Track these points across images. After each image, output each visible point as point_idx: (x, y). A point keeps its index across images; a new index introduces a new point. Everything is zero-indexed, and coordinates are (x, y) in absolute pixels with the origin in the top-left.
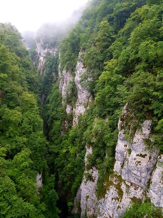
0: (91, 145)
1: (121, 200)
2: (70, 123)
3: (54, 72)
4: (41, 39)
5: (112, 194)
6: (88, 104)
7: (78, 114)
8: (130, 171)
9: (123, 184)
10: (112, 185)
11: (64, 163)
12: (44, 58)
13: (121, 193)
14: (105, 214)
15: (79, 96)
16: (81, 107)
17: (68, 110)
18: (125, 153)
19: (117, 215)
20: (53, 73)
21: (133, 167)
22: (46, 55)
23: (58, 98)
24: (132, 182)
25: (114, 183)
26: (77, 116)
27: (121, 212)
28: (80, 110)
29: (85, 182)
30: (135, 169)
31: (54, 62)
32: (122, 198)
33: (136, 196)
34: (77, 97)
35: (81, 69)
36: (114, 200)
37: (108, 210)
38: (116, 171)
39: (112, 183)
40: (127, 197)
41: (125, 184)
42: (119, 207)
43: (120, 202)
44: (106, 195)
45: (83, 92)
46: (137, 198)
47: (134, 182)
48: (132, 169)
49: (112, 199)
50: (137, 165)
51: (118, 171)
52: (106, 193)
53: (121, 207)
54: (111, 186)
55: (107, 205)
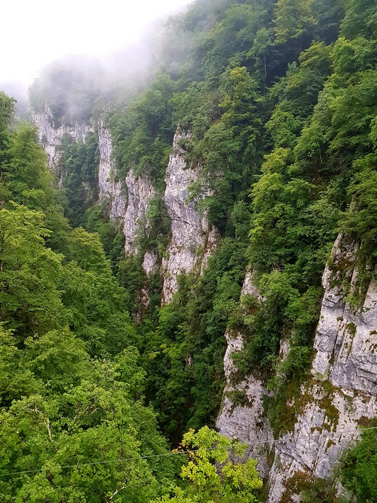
0: (239, 331)
1: (335, 428)
2: (153, 293)
3: (85, 181)
4: (46, 106)
5: (312, 419)
6: (206, 247)
7: (175, 272)
8: (354, 366)
9: (337, 396)
10: (310, 403)
11: (154, 382)
12: (56, 149)
13: (333, 415)
14: (293, 465)
15: (176, 233)
16: (184, 256)
17: (148, 265)
18: (340, 333)
19: (327, 460)
20: (84, 184)
21: (365, 357)
22: (62, 141)
23: (115, 241)
24: (357, 388)
25: (316, 397)
26: (174, 277)
27: (335, 453)
28: (180, 262)
29: (229, 411)
30: (368, 361)
31: (85, 159)
32: (337, 423)
33: (366, 415)
34: (171, 235)
35: (181, 171)
36: (316, 432)
37: (301, 454)
38: (318, 374)
39: (310, 399)
40: (347, 420)
41: (342, 394)
42: (330, 443)
43: (332, 432)
44: (296, 426)
45: (186, 223)
46: (369, 418)
47: (361, 389)
48: (362, 362)
49: (312, 430)
50: (373, 351)
51: (324, 372)
52: (297, 421)
53: (336, 442)
54: (309, 405)
55: (298, 446)
